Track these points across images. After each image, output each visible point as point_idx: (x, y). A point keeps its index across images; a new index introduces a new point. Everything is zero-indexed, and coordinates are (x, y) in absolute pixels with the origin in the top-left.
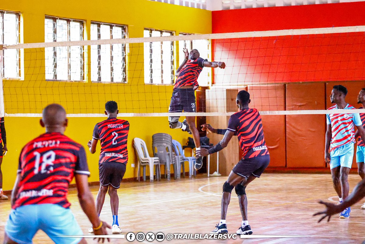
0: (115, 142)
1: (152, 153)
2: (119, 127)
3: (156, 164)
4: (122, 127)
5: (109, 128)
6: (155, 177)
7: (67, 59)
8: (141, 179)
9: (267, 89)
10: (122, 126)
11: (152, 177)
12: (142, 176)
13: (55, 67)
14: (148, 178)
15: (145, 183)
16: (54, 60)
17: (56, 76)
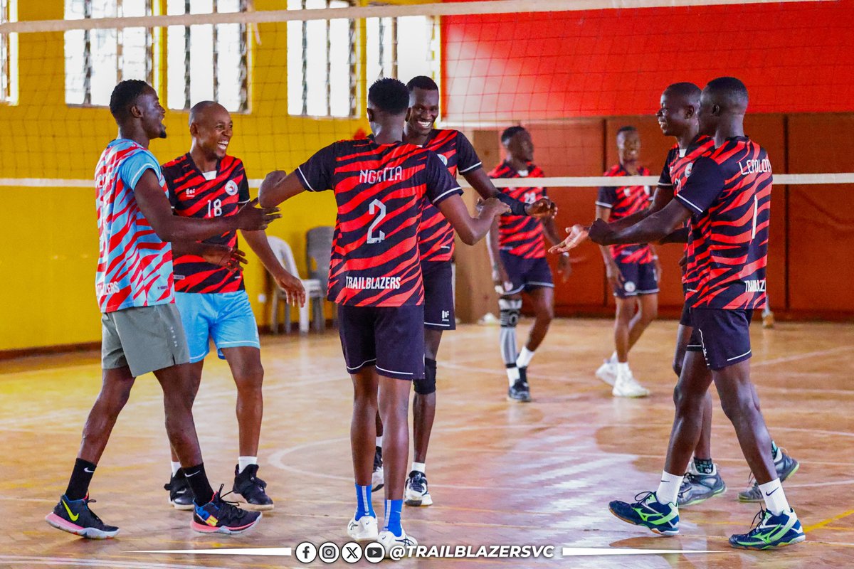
0: (375, 234)
1: (304, 269)
2: (390, 179)
3: (315, 295)
4: (398, 177)
5: (363, 183)
6: (311, 324)
7: (114, 57)
8: (281, 330)
9: (564, 128)
10: (400, 174)
11: (304, 325)
12: (282, 320)
13: (89, 75)
14: (296, 326)
15: (288, 339)
16: (87, 61)
17: (88, 96)
